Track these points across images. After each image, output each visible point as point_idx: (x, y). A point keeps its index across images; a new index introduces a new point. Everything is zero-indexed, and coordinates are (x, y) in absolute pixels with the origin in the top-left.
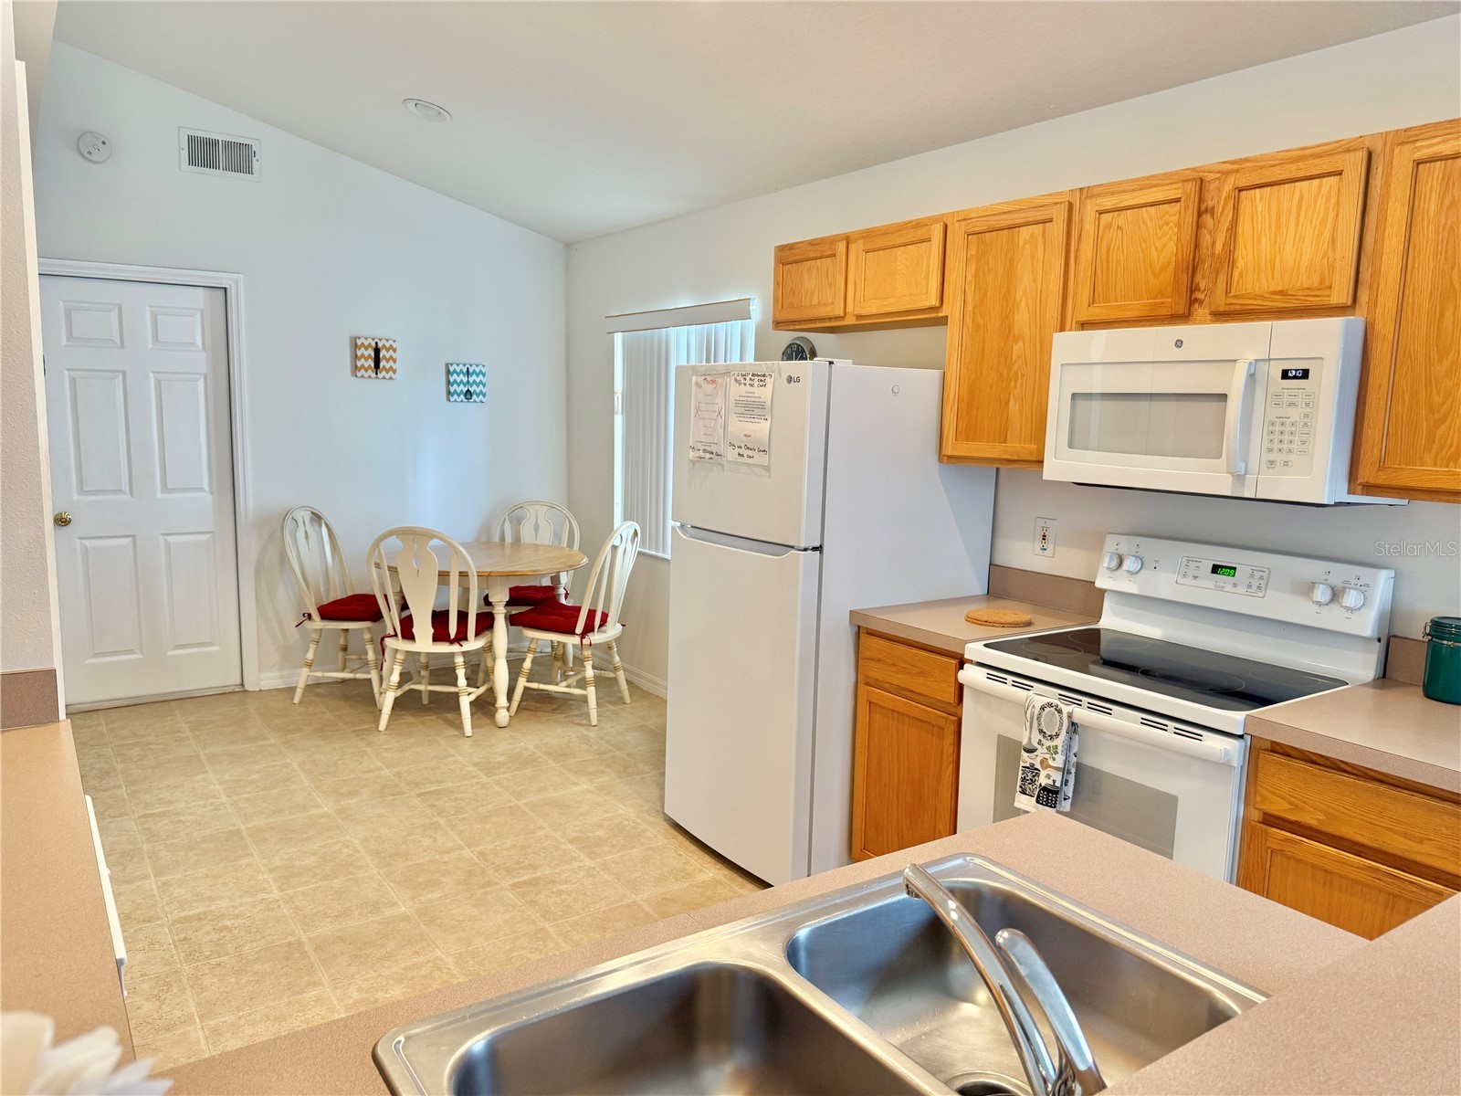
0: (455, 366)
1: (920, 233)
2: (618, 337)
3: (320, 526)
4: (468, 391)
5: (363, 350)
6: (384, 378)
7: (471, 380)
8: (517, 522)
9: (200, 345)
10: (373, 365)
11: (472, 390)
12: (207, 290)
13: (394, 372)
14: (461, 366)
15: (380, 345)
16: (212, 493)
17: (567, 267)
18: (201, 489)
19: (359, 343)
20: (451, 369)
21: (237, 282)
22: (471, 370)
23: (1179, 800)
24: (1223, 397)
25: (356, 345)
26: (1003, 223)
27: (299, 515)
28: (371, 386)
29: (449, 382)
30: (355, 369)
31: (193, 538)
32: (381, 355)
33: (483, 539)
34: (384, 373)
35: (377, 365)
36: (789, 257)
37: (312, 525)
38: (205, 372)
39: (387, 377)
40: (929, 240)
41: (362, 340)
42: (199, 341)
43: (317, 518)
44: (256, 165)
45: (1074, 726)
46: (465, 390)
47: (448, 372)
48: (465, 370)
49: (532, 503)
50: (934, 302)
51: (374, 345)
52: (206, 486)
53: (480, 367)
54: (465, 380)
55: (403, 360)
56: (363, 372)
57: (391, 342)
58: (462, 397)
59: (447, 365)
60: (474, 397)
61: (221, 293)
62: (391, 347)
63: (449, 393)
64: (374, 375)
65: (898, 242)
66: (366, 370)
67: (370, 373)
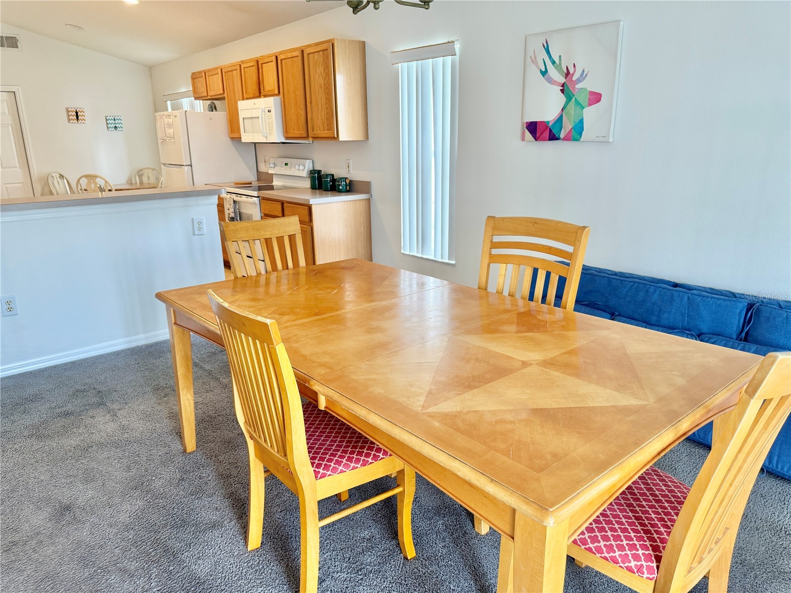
0: (109, 117)
1: (215, 72)
2: (169, 103)
3: (64, 179)
4: (115, 126)
5: (71, 113)
6: (81, 123)
7: (116, 122)
8: (140, 176)
9: (8, 113)
10: (76, 118)
11: (117, 126)
12: (8, 93)
13: (85, 120)
14: (111, 117)
15: (78, 110)
16: (20, 168)
17: (151, 76)
18: (16, 167)
19: (69, 110)
20: (108, 118)
21: (18, 89)
22: (115, 118)
23: (253, 216)
24: (259, 117)
25: (68, 111)
26: (230, 70)
27: (54, 175)
28: (75, 126)
29: (107, 124)
30: (69, 120)
31: (16, 185)
32: (79, 114)
33: (129, 182)
34: (81, 121)
35: (77, 118)
36: (195, 77)
37: (60, 179)
38: (11, 123)
39: (82, 122)
40: (218, 74)
41: (70, 109)
42: (7, 112)
43: (62, 176)
44: (19, 45)
45: (235, 202)
46: (114, 126)
47: (107, 120)
48: (113, 118)
49: (145, 169)
50: (222, 92)
51: (75, 111)
52: (18, 166)
53: (119, 117)
54: (114, 122)
55: (87, 115)
56: (72, 121)
57: (82, 109)
58: (113, 129)
59: (106, 117)
60: (118, 129)
61: (13, 93)
62: (82, 111)
63: (108, 127)
64: (77, 122)
65: (213, 74)
66: (73, 120)
67: (75, 121)
